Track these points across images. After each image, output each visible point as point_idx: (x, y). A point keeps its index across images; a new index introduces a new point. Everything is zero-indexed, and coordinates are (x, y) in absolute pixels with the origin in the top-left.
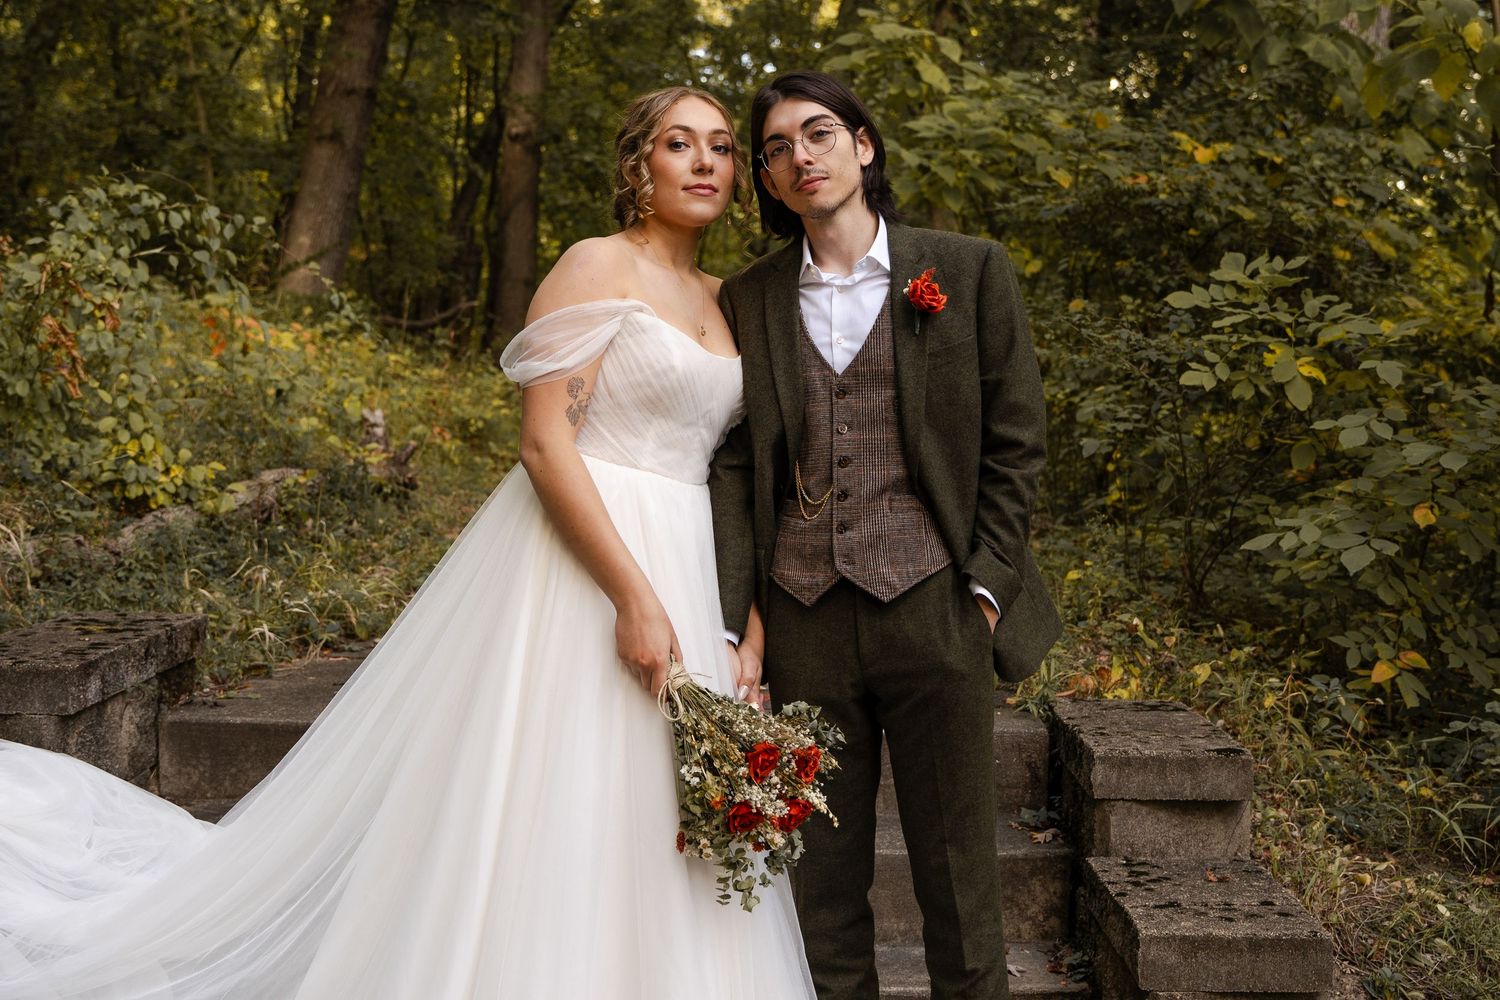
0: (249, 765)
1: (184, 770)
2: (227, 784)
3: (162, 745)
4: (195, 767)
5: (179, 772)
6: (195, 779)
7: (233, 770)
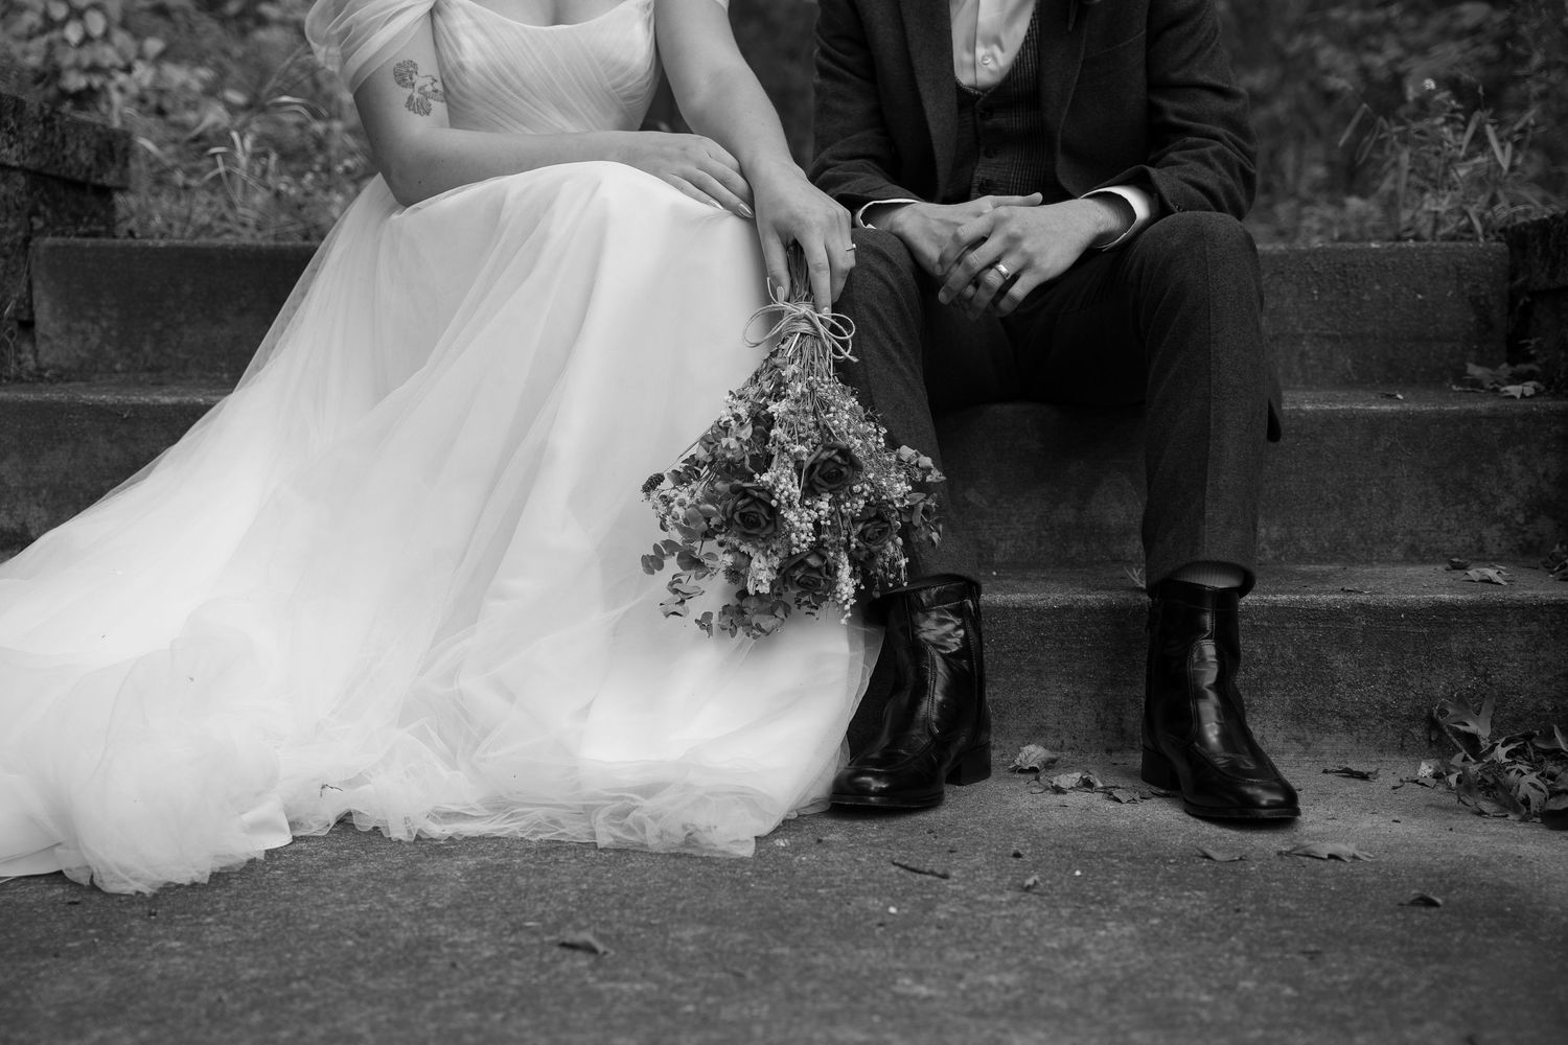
0: (181, 317)
1: (75, 326)
2: (147, 348)
3: (37, 284)
4: (94, 321)
5: (68, 330)
6: (95, 340)
7: (157, 325)
